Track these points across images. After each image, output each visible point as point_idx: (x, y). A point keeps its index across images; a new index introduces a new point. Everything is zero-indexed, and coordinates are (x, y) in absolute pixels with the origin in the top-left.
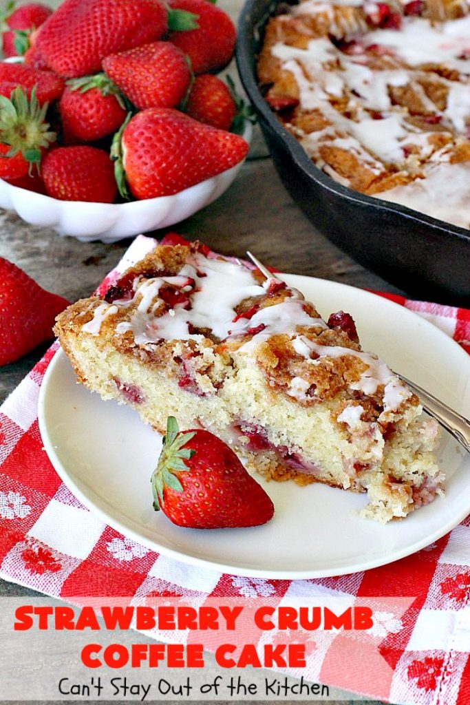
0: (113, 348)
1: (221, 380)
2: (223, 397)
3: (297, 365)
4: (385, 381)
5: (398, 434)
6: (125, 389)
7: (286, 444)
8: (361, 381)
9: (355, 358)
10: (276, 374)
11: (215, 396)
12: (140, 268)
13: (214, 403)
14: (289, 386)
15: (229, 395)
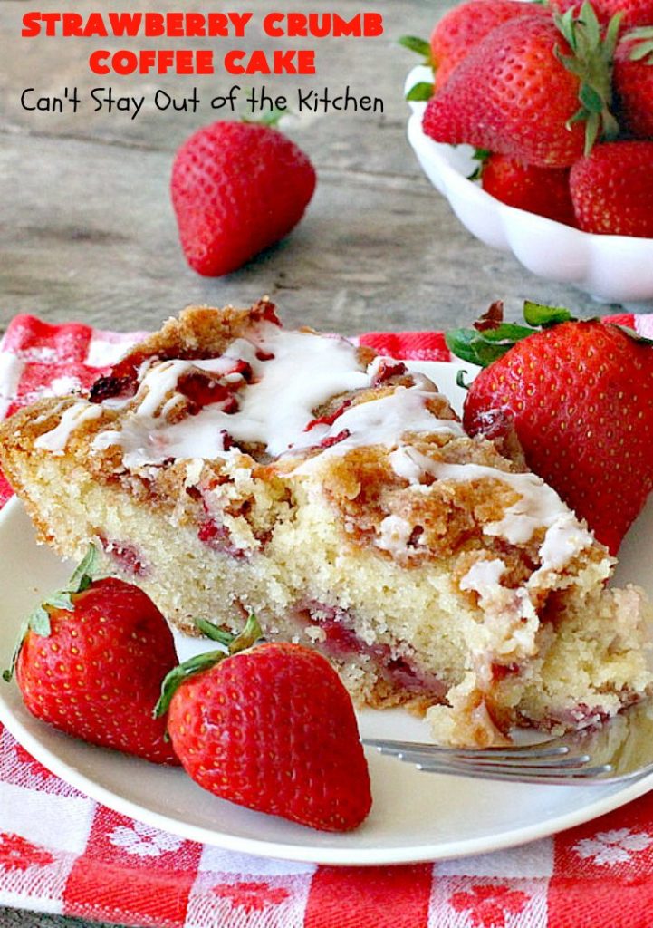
0: (87, 473)
1: (267, 526)
2: (273, 557)
3: (393, 495)
4: (547, 520)
5: (571, 615)
6: (115, 551)
7: (387, 640)
8: (504, 521)
9: (498, 482)
10: (356, 511)
11: (260, 556)
12: (153, 345)
13: (261, 570)
14: (378, 532)
15: (283, 554)
